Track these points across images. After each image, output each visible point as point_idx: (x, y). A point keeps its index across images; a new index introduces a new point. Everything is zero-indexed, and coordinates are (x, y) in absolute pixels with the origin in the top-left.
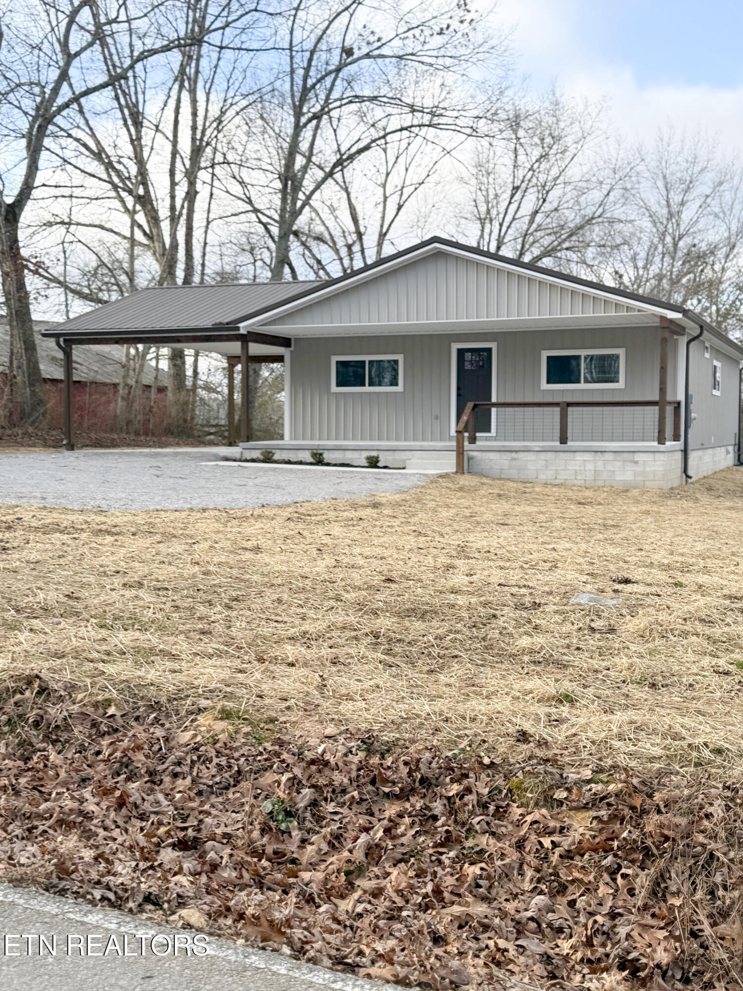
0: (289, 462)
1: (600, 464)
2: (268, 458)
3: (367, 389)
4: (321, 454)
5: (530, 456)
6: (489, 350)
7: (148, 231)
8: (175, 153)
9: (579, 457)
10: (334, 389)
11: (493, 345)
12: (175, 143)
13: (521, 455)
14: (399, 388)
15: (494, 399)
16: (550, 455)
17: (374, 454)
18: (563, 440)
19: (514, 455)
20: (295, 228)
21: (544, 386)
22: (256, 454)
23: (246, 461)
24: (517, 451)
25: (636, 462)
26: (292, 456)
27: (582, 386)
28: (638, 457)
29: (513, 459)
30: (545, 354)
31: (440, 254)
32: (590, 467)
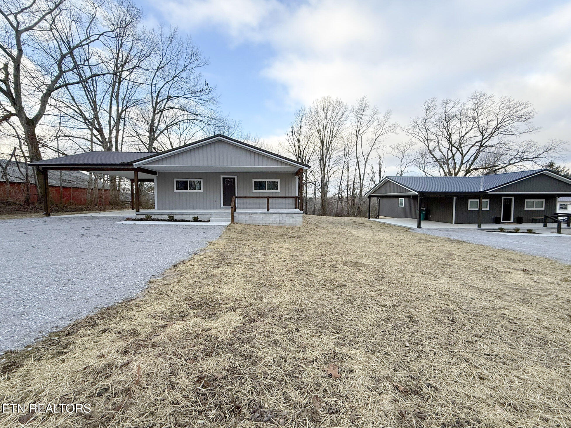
0: (158, 220)
1: (281, 218)
2: (148, 218)
3: (188, 191)
4: (173, 216)
5: (257, 216)
6: (234, 179)
7: (101, 140)
8: (110, 117)
9: (274, 216)
10: (175, 191)
11: (236, 177)
12: (110, 113)
13: (253, 215)
14: (202, 191)
15: (236, 195)
16: (263, 215)
17: (196, 216)
18: (268, 210)
19: (250, 215)
20: (153, 147)
21: (254, 191)
22: (143, 217)
23: (138, 220)
24: (251, 214)
25: (293, 217)
26: (160, 217)
27: (266, 191)
28: (294, 215)
29: (250, 217)
30: (254, 180)
31: (220, 141)
32: (277, 219)
